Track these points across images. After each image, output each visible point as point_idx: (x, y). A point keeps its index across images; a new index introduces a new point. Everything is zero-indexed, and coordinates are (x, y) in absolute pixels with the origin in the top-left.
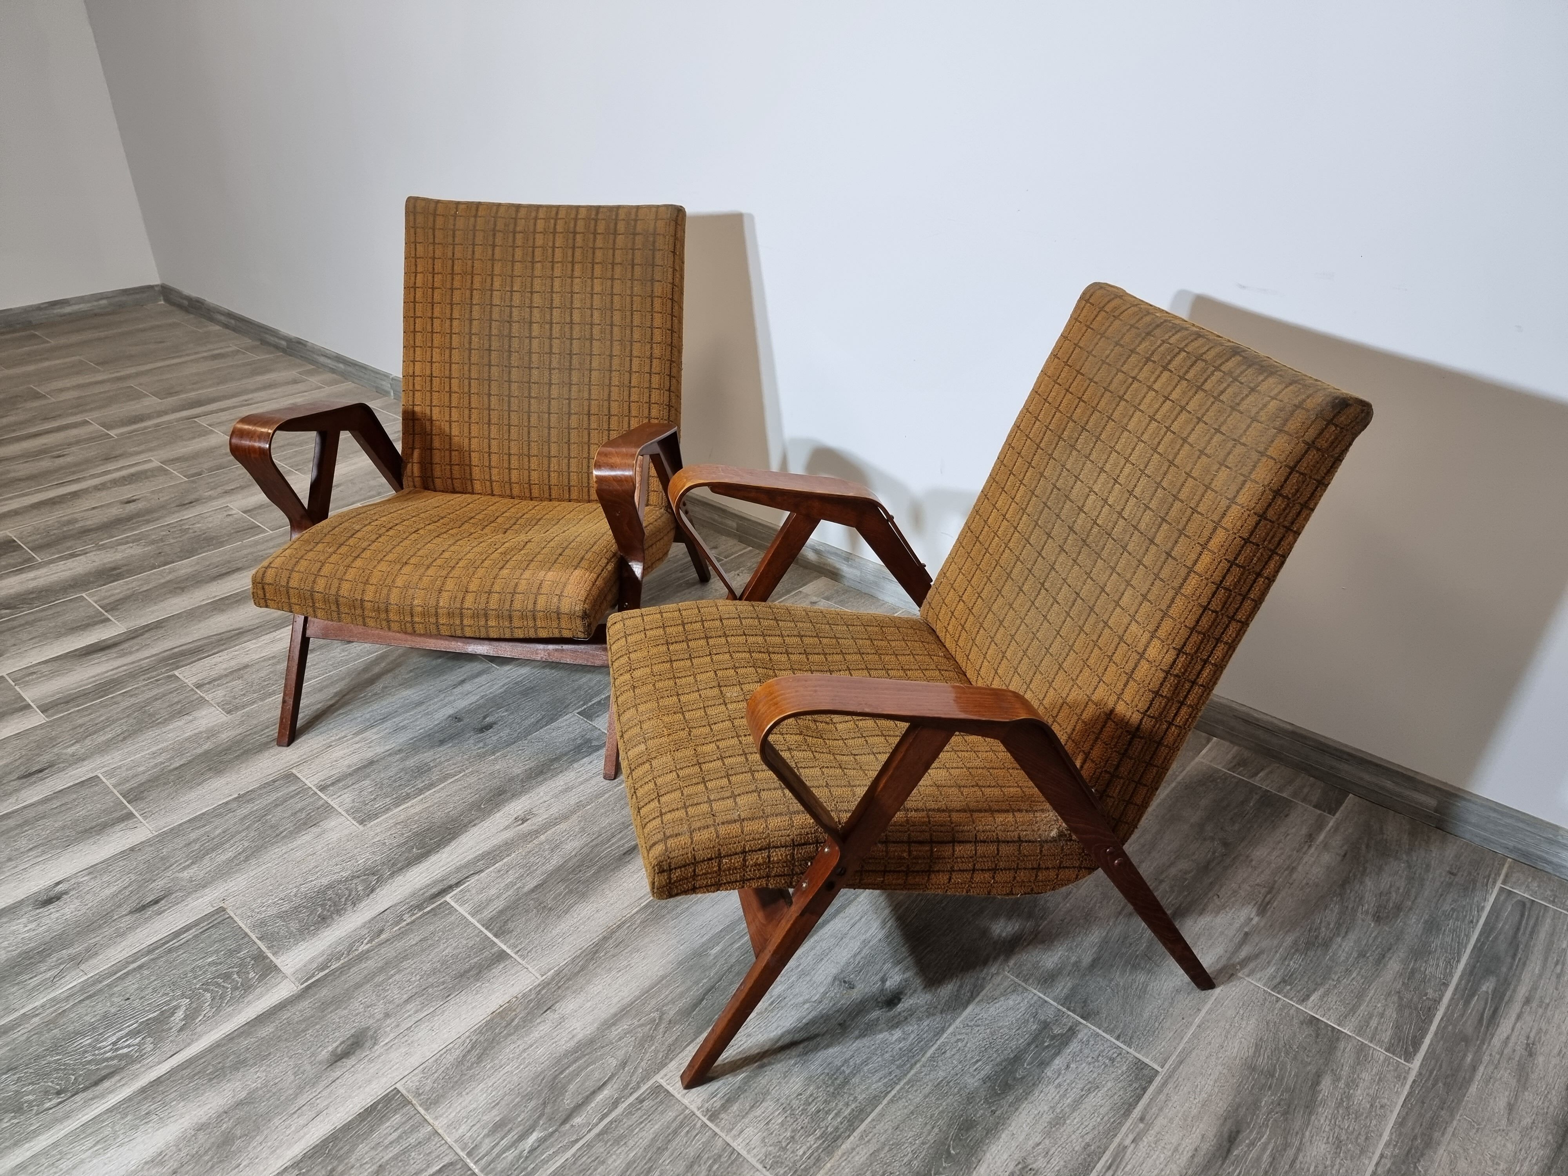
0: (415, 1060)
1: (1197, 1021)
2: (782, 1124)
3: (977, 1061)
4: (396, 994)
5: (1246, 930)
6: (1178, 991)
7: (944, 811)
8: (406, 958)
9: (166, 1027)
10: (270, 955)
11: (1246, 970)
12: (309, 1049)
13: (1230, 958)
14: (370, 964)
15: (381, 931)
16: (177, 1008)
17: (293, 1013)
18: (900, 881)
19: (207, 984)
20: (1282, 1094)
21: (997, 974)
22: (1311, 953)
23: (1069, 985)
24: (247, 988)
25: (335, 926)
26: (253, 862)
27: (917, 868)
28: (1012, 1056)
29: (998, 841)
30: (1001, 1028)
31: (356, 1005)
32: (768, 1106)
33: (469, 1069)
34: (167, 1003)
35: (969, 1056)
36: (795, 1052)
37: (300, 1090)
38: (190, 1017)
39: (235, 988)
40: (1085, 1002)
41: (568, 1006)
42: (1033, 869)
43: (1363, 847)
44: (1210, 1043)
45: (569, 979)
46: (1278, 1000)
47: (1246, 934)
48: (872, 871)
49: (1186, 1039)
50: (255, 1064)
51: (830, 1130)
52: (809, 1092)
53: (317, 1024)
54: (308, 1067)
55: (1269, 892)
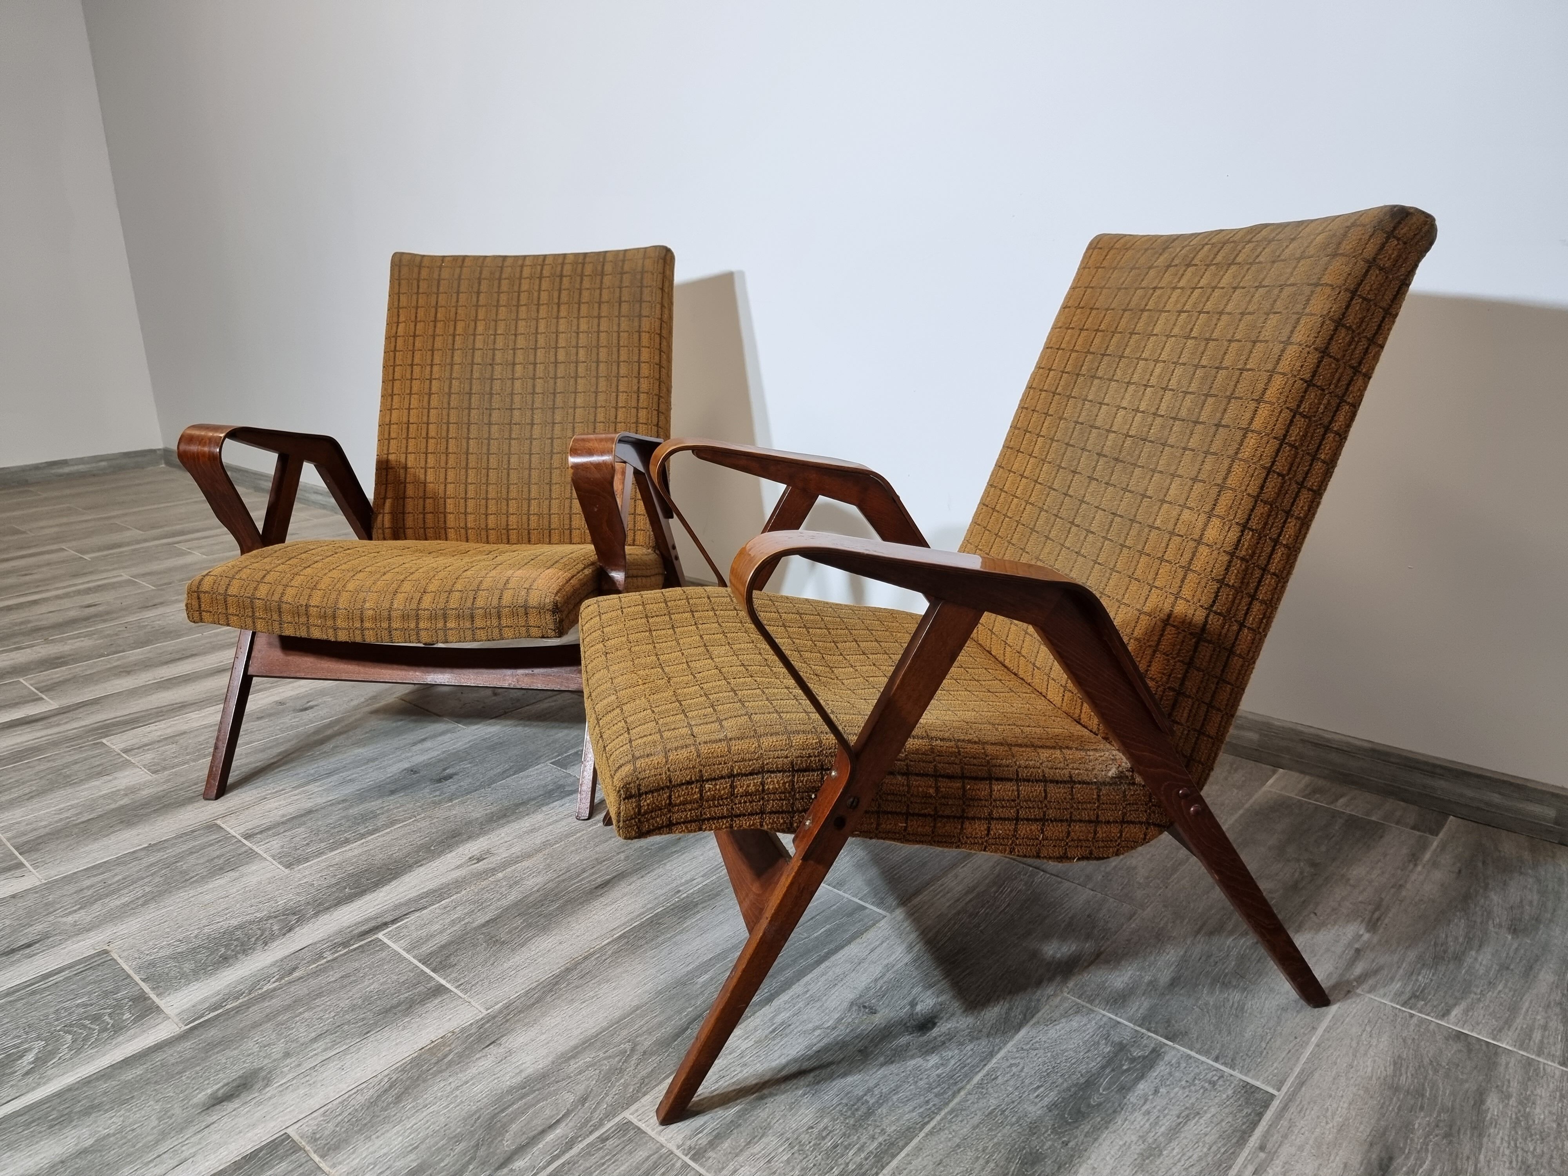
0: (315, 1102)
1: (1314, 1040)
2: (788, 1161)
3: (1038, 1087)
4: (302, 1032)
5: (1357, 946)
6: (1285, 1009)
7: (975, 743)
8: (320, 995)
9: (7, 1071)
10: (153, 996)
11: (1366, 986)
12: (182, 1092)
13: (1342, 975)
14: (275, 1003)
15: (294, 969)
16: (27, 1051)
17: (171, 1055)
18: (928, 829)
19: (71, 1025)
20: (1439, 1114)
21: (1055, 995)
22: (1442, 968)
23: (1146, 1005)
24: (118, 1029)
25: (238, 966)
26: (153, 905)
27: (948, 812)
28: (1082, 1080)
29: (1045, 780)
30: (1066, 1050)
31: (250, 1045)
32: (770, 1141)
33: (384, 1109)
34: (15, 1046)
35: (1027, 1082)
36: (803, 1081)
37: (163, 1135)
38: (41, 1061)
39: (105, 1030)
40: (1168, 1021)
41: (518, 1039)
42: (1090, 822)
43: (1480, 864)
44: (1335, 1063)
45: (520, 1012)
46: (1412, 1016)
47: (1358, 951)
48: (891, 813)
49: (1303, 1059)
50: (112, 1108)
51: (851, 1167)
52: (821, 1125)
53: (199, 1065)
54: (177, 1111)
55: (1377, 908)
